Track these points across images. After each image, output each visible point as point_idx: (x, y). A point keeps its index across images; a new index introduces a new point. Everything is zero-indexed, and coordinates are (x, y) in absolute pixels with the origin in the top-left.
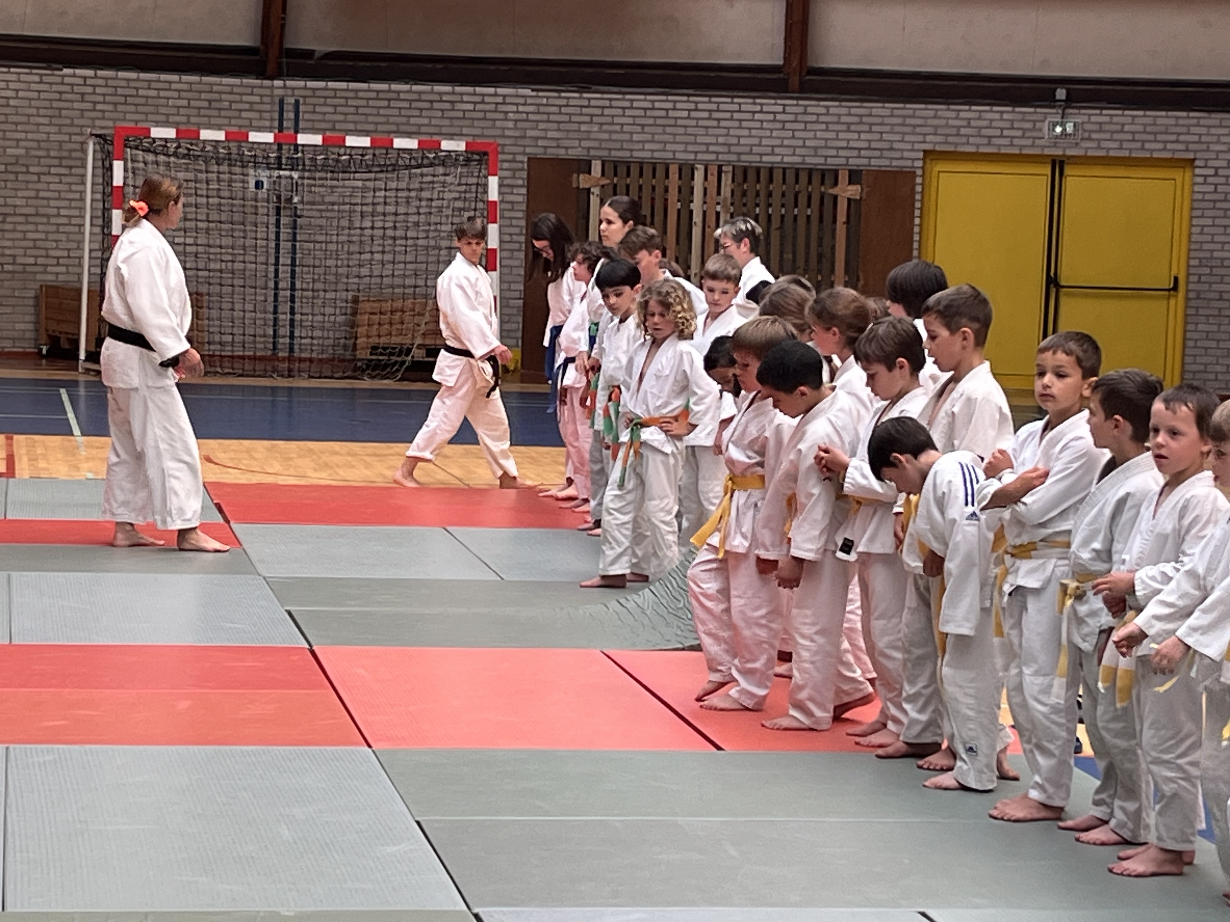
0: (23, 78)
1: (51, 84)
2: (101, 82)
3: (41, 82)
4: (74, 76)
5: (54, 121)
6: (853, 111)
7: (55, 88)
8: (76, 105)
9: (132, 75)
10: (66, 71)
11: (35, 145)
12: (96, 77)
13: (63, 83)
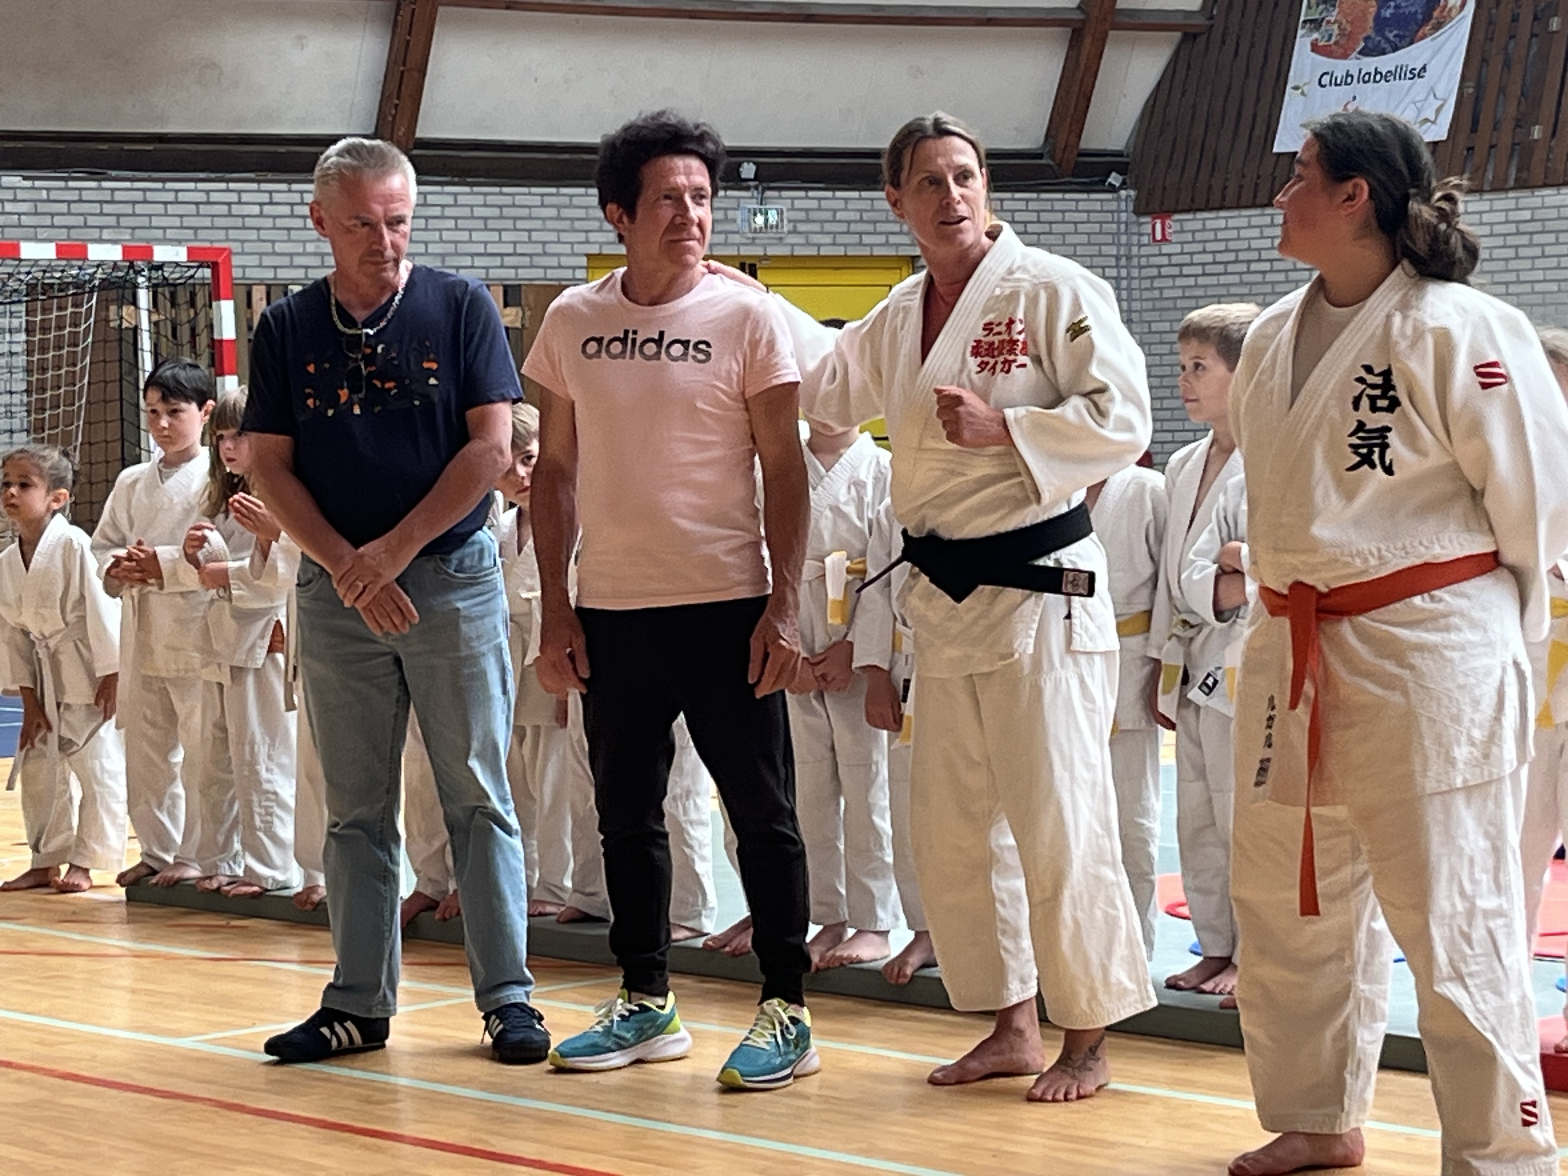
6: (490, 200)
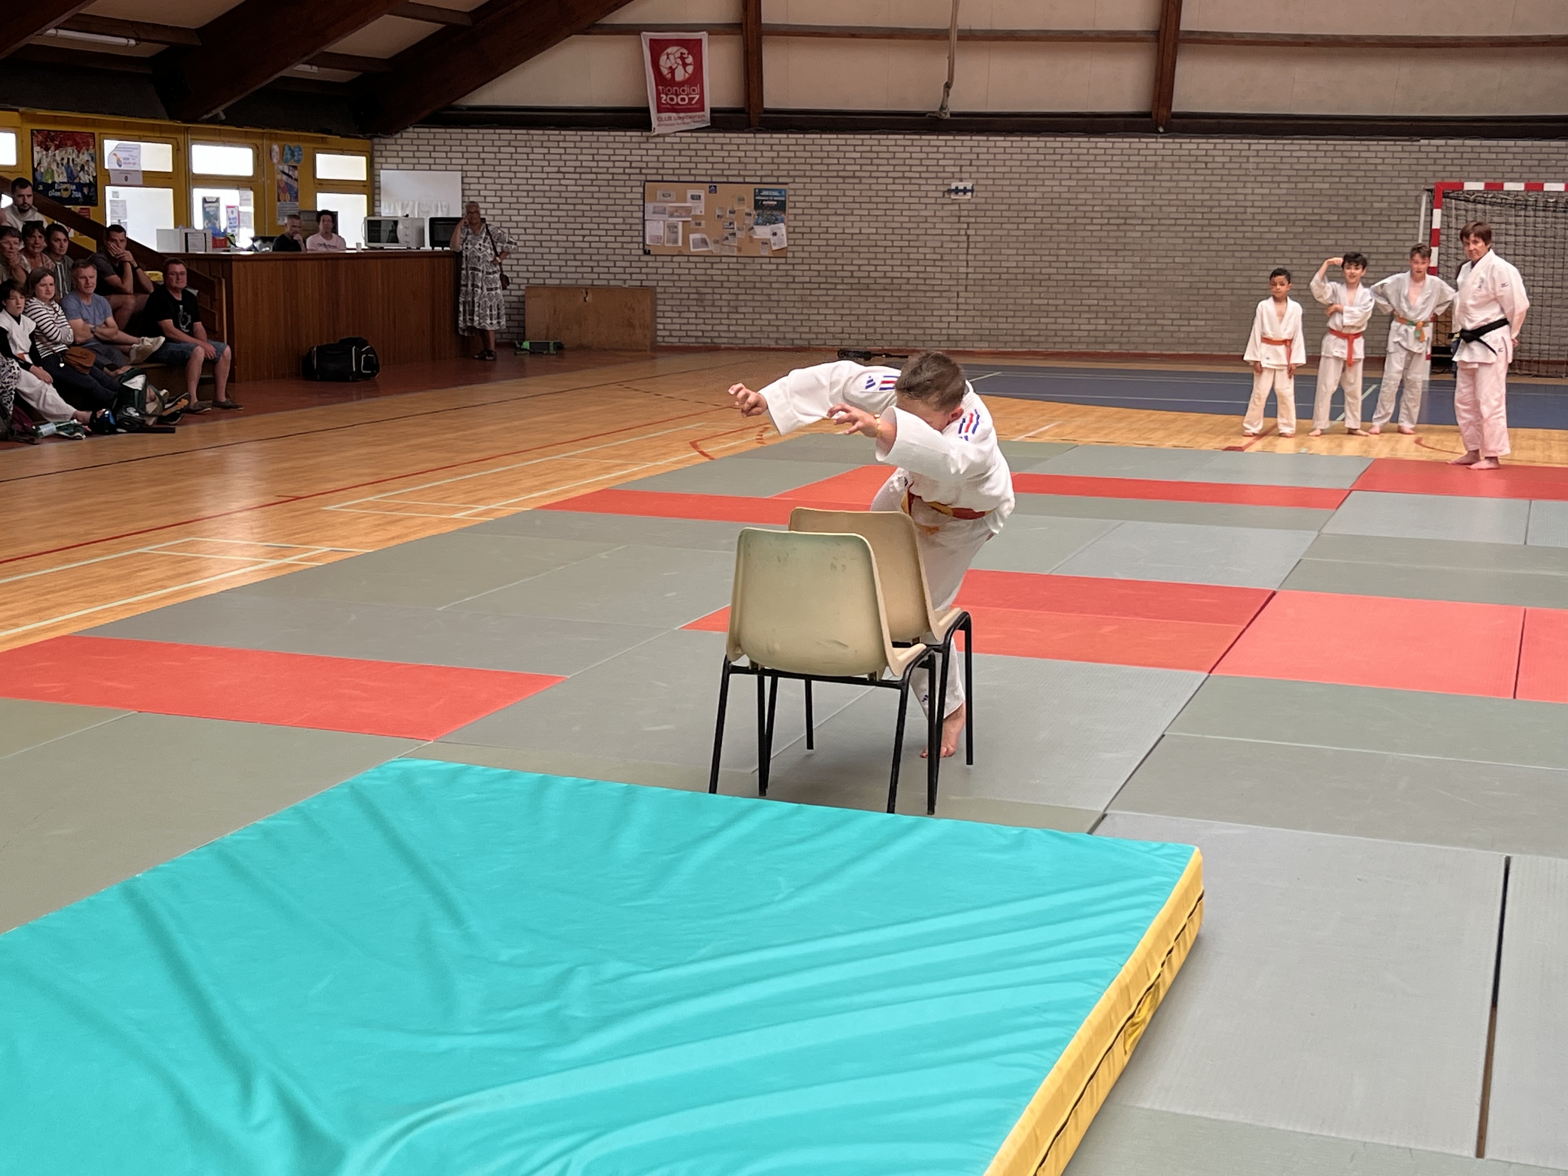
0: (1389, 148)
1: (1410, 152)
2: (1452, 149)
3: (1403, 151)
4: (1429, 145)
5: (1412, 181)
7: (1413, 155)
8: (1430, 168)
9: (1477, 142)
10: (1423, 142)
11: (1395, 199)
12: (1446, 145)
13: (1420, 151)
